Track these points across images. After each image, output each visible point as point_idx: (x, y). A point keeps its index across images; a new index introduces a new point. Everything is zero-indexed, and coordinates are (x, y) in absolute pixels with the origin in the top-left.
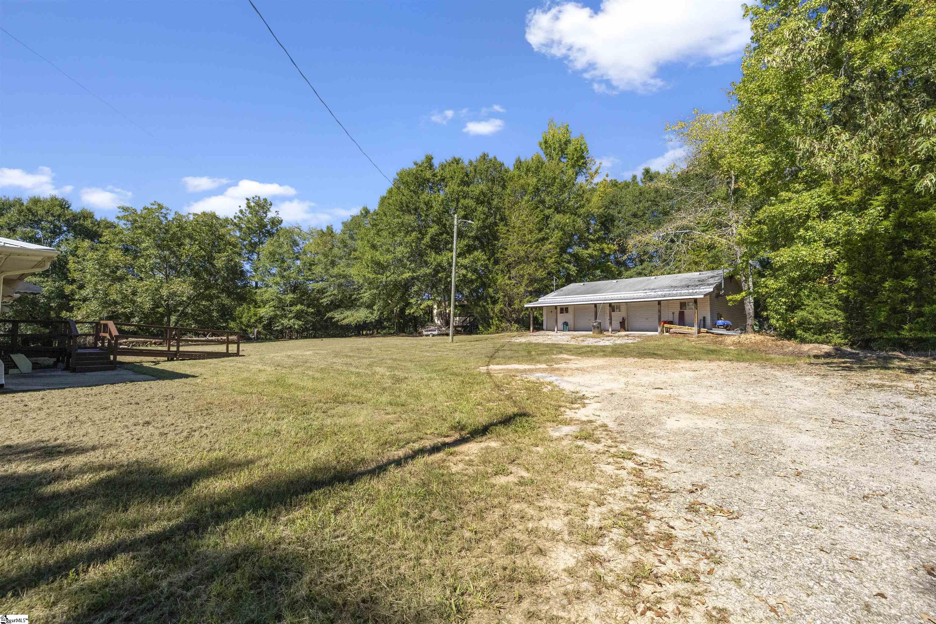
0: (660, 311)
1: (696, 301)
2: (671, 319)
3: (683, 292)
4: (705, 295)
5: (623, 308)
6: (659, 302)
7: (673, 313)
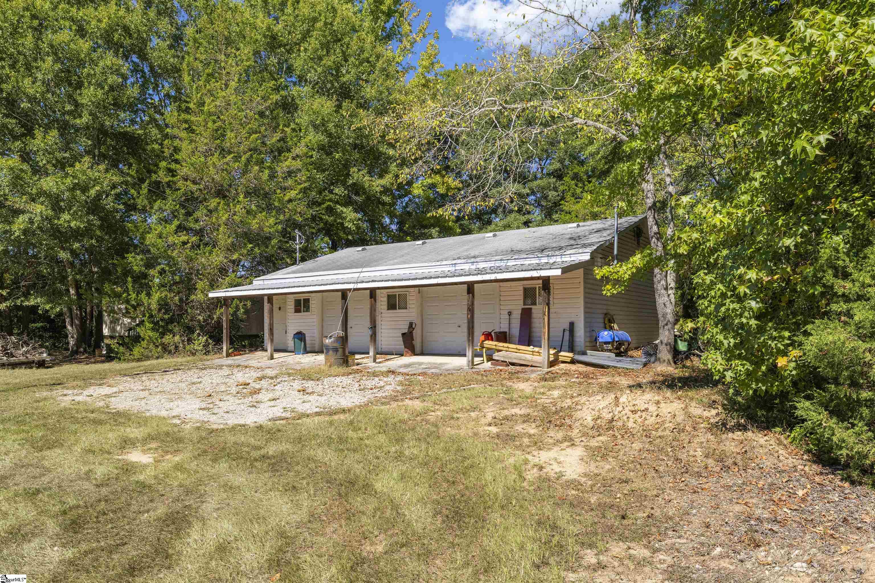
0: (471, 310)
1: (546, 282)
2: (504, 328)
3: (527, 262)
4: (566, 270)
5: (413, 301)
6: (470, 287)
7: (510, 314)
